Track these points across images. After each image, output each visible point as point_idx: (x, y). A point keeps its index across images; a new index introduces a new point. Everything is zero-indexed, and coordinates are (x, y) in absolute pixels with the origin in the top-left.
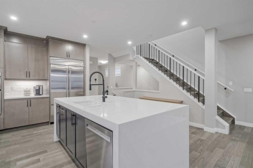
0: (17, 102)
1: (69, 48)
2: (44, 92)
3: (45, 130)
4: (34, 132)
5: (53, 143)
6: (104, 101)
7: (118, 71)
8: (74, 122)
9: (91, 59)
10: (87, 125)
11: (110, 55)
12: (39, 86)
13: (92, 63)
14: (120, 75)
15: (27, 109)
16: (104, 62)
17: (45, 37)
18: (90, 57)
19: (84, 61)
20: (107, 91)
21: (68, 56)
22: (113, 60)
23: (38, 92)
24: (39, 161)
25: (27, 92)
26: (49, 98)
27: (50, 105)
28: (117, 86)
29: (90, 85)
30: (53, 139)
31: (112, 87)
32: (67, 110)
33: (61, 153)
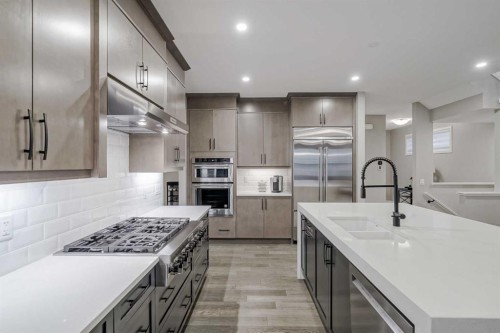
0: (251, 201)
1: (325, 105)
2: (285, 187)
3: (285, 253)
4: (270, 253)
5: (295, 280)
6: (397, 223)
7: (441, 138)
8: (329, 258)
9: (369, 118)
10: (354, 279)
11: (418, 106)
12: (278, 177)
13: (370, 127)
14: (449, 150)
15: (261, 213)
16: (400, 122)
17: (285, 96)
18: (367, 116)
19: (354, 127)
20: (410, 189)
21: (323, 122)
22: (426, 114)
23: (276, 187)
24: (273, 306)
25: (262, 186)
26: (292, 198)
27: (293, 211)
28: (438, 176)
29: (364, 187)
30: (296, 273)
31: (422, 181)
32: (316, 231)
33: (307, 305)
